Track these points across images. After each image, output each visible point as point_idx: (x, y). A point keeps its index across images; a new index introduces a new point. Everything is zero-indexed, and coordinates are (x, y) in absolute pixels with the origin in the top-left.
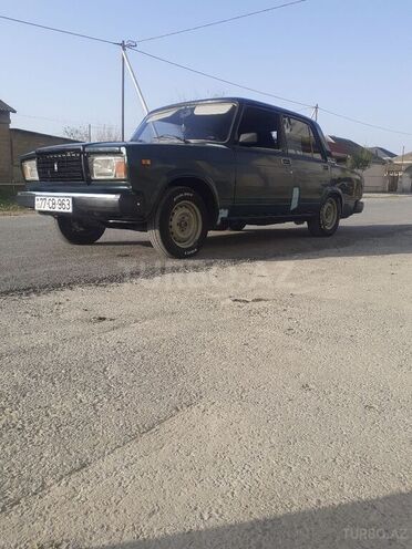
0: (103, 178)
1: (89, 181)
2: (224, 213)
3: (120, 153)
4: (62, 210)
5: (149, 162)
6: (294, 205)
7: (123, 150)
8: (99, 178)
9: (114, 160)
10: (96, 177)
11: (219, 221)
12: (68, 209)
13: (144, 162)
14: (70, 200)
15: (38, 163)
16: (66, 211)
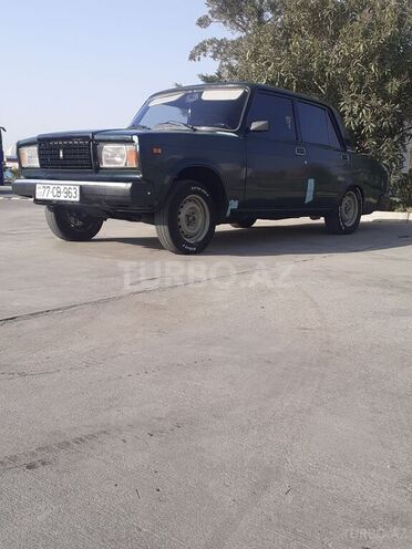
0: (112, 166)
1: (98, 169)
2: (234, 205)
3: (132, 142)
4: (68, 199)
5: (160, 151)
6: (309, 197)
7: (136, 139)
8: (108, 166)
9: (125, 148)
10: (105, 165)
11: (229, 213)
12: (75, 197)
13: (155, 151)
14: (78, 188)
15: (39, 150)
16: (73, 199)
